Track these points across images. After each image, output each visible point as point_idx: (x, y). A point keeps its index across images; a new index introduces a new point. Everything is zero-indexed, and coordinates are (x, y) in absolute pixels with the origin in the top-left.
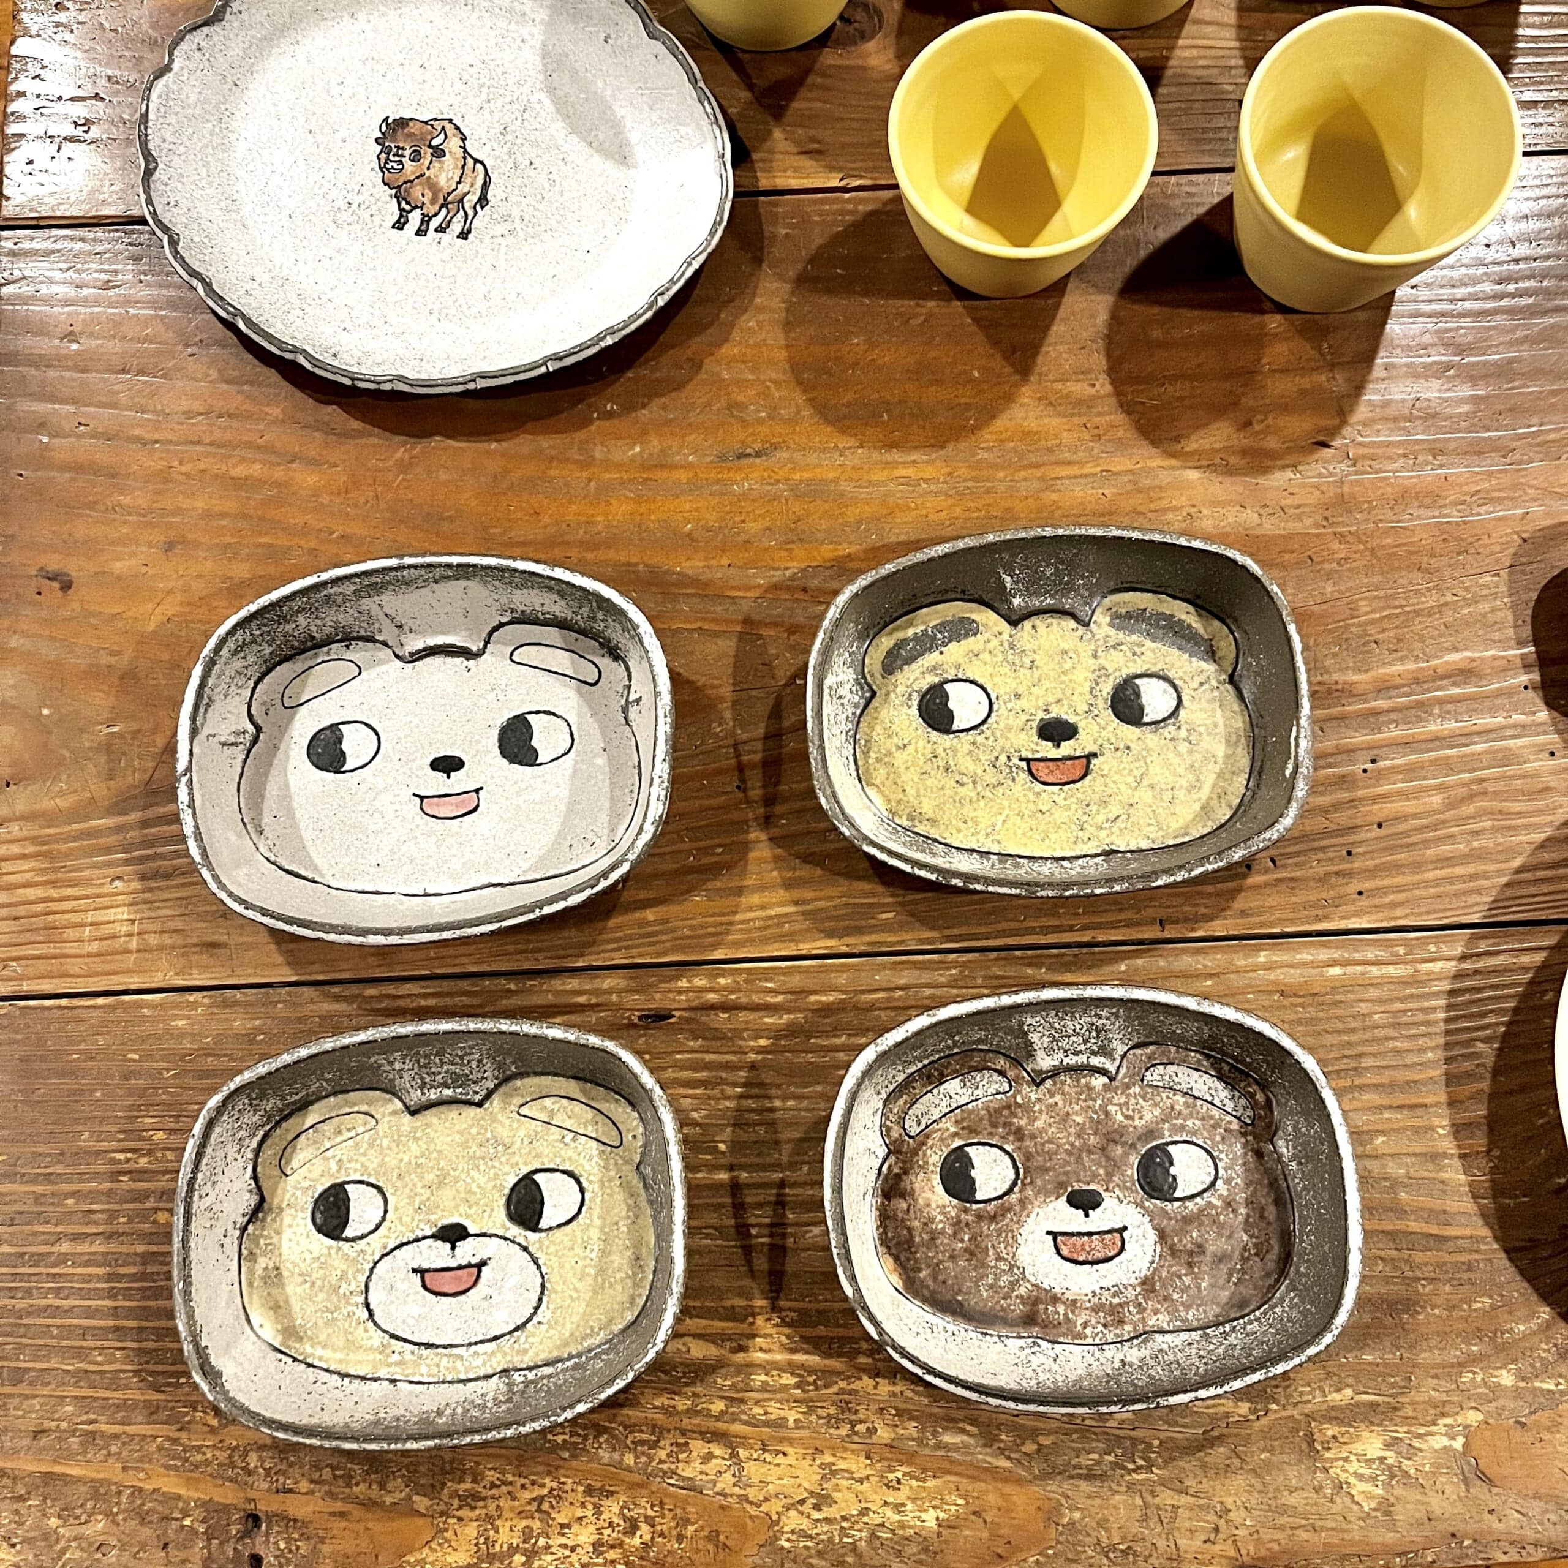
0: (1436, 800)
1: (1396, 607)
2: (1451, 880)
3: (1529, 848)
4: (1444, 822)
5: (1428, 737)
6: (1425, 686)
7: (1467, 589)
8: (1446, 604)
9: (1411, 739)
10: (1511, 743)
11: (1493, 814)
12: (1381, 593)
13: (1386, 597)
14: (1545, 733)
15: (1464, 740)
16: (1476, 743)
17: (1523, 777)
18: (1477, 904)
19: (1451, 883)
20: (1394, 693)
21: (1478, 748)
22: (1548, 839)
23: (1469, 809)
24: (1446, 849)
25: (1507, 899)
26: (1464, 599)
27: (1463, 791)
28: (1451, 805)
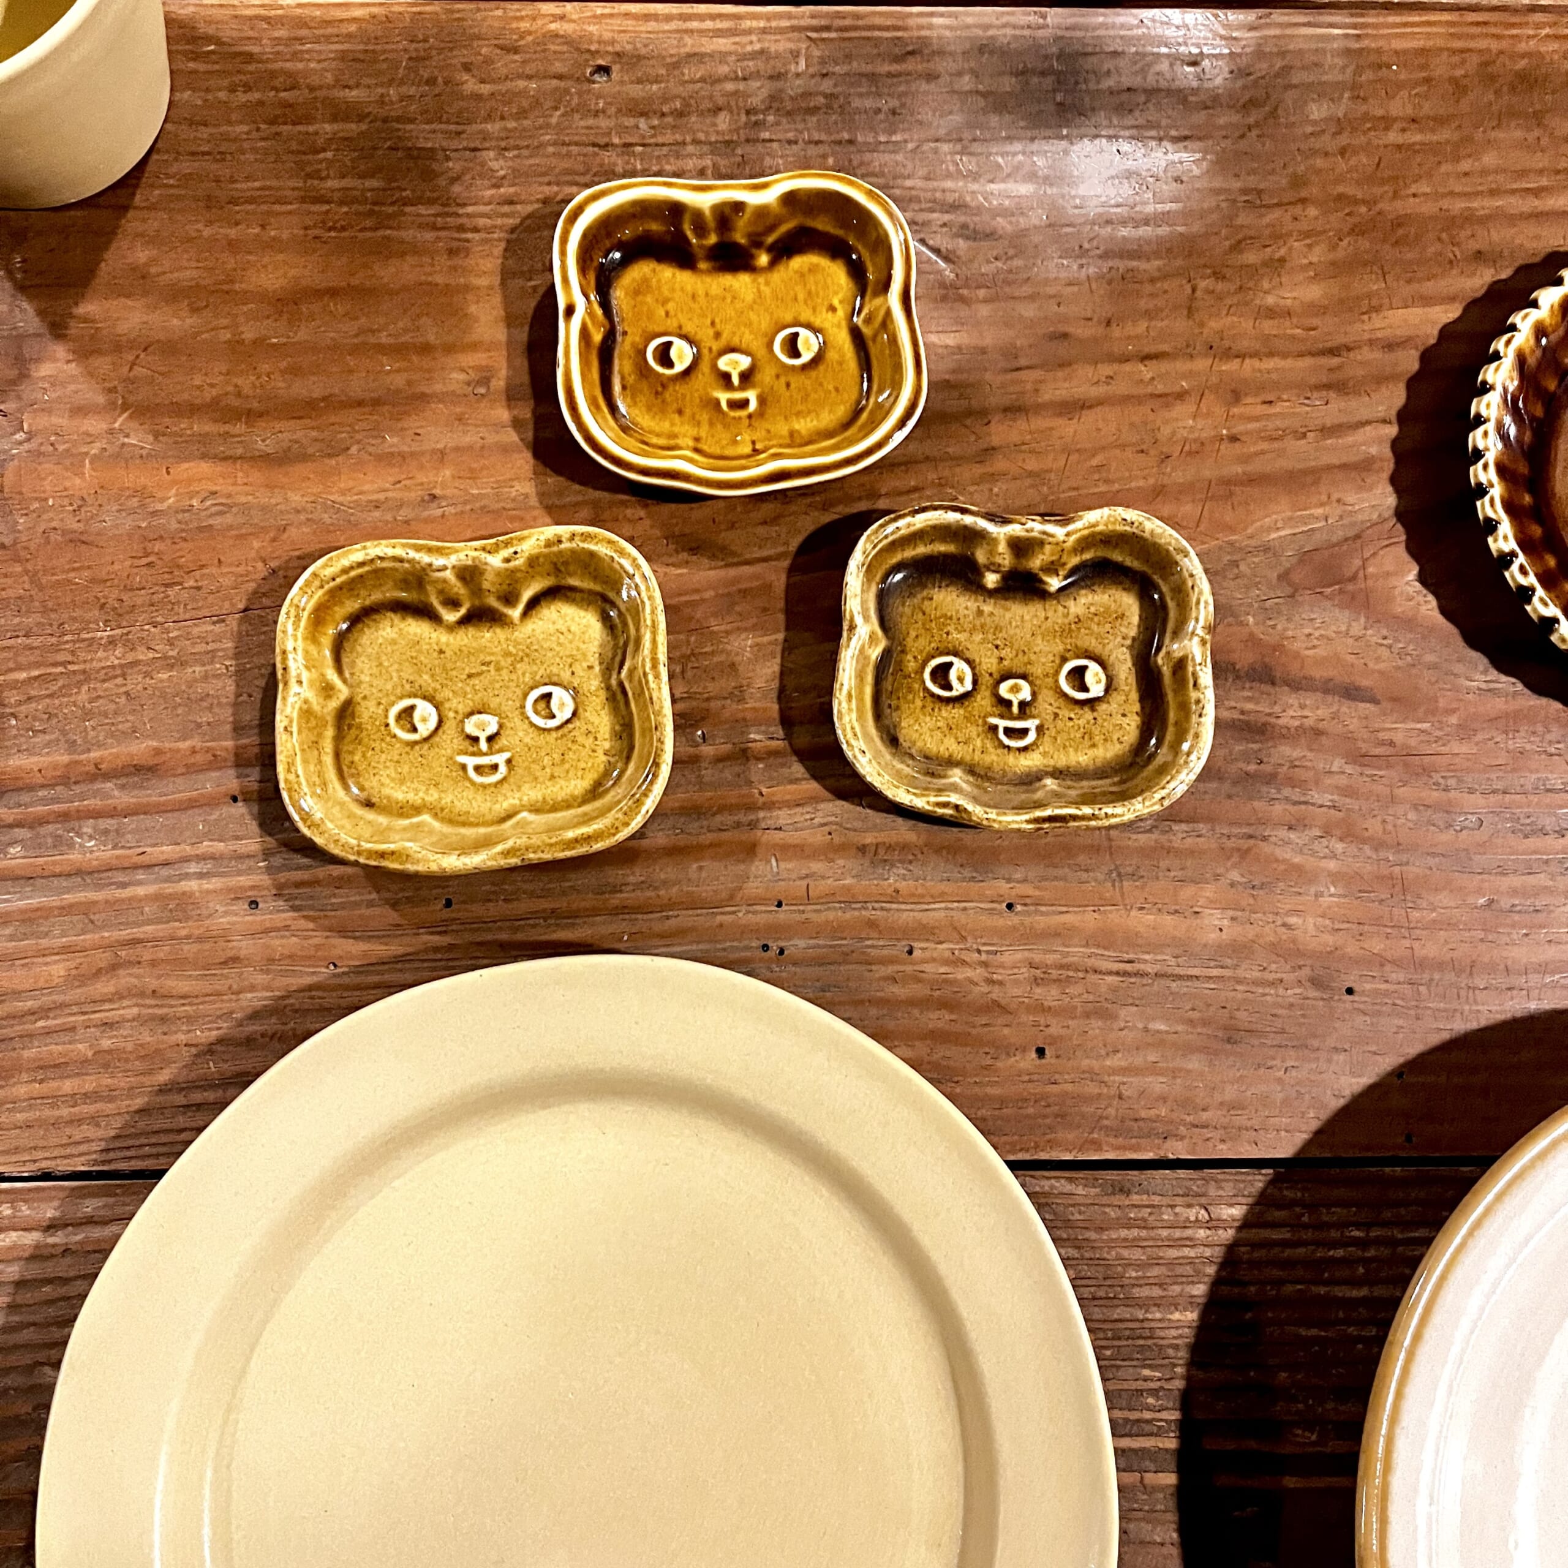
0: (58, 969)
1: (55, 664)
2: (54, 1099)
3: (186, 1054)
4: (62, 1006)
5: (67, 869)
6: (78, 789)
7: (171, 642)
8: (135, 663)
9: (39, 872)
10: (193, 885)
11: (142, 995)
12: (36, 642)
13: (43, 648)
14: (249, 871)
15: (121, 877)
16: (140, 883)
17: (200, 939)
18: (87, 1140)
19: (53, 1106)
20: (25, 798)
21: (141, 891)
22: (220, 1041)
23: (104, 987)
24: (54, 1049)
25: (136, 1136)
26: (165, 657)
27: (103, 959)
28: (80, 978)
